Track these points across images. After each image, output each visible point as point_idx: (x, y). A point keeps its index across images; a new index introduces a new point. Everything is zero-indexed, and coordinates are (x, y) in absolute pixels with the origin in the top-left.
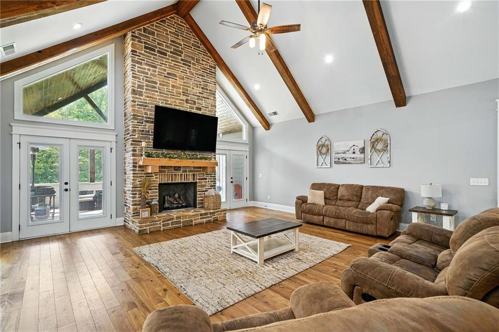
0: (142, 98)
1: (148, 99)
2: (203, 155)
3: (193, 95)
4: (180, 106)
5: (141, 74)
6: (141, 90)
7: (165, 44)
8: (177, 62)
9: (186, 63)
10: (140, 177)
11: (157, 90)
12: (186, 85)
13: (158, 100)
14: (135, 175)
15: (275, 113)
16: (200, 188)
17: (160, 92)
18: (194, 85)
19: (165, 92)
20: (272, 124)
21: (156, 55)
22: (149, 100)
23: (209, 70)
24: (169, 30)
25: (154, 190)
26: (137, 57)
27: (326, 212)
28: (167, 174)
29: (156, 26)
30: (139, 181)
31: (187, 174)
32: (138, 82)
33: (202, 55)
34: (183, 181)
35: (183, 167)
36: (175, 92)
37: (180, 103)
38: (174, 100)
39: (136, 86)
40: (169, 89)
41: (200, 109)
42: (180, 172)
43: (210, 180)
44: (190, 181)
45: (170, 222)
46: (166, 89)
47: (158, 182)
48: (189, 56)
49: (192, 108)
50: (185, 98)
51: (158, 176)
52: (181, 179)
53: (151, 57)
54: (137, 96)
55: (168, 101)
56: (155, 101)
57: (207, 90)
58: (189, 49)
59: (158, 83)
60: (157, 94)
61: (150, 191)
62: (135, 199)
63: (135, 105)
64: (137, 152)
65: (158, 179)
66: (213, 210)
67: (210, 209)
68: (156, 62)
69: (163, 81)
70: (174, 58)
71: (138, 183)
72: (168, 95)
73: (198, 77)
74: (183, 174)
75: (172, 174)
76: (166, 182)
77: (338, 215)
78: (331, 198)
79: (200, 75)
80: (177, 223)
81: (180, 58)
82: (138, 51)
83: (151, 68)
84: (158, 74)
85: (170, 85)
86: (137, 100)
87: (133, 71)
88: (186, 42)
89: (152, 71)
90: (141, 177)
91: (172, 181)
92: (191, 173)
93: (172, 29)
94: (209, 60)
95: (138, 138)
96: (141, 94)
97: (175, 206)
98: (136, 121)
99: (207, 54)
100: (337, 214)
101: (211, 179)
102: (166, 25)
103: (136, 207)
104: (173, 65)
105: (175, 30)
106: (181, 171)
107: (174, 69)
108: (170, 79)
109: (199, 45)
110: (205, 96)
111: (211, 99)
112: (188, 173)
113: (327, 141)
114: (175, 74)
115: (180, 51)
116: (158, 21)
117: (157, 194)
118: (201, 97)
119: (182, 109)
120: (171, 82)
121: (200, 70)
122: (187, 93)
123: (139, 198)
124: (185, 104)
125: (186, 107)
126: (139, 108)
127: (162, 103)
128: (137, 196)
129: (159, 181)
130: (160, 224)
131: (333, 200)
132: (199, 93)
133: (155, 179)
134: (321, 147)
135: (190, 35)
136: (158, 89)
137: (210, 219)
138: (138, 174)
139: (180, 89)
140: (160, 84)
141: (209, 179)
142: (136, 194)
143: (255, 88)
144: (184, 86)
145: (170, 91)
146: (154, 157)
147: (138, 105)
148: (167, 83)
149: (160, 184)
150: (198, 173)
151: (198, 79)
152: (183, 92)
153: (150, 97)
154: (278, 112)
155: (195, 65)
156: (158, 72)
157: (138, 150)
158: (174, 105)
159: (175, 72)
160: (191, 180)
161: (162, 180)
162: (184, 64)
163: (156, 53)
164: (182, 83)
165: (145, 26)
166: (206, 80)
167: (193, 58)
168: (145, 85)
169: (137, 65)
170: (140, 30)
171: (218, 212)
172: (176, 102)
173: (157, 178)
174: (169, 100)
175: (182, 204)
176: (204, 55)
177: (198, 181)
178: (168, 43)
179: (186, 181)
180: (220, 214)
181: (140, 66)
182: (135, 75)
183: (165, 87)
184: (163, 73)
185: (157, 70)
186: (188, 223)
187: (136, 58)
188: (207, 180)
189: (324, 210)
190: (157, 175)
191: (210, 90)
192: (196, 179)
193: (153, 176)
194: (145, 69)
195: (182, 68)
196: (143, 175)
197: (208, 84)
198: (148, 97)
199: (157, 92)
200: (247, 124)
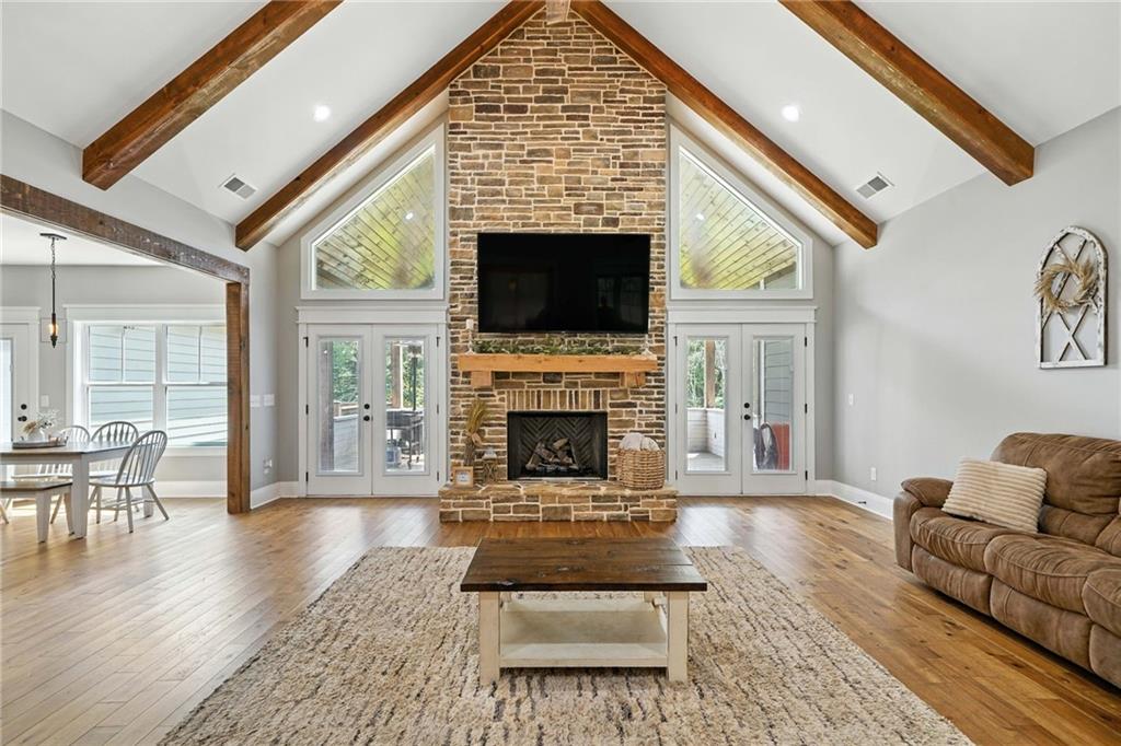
0: (471, 222)
1: (483, 222)
2: (622, 342)
3: (595, 189)
4: (560, 224)
5: (468, 171)
6: (468, 206)
7: (521, 86)
8: (551, 118)
9: (576, 113)
10: (465, 396)
11: (505, 198)
12: (576, 169)
13: (505, 221)
14: (456, 393)
15: (878, 184)
16: (616, 430)
17: (511, 202)
18: (599, 163)
19: (524, 198)
20: (884, 224)
21: (501, 118)
22: (485, 225)
23: (641, 112)
24: (531, 48)
25: (497, 428)
26: (459, 136)
27: (995, 559)
28: (527, 392)
29: (502, 52)
30: (463, 406)
31: (576, 392)
32: (463, 189)
33: (622, 79)
34: (567, 409)
35: (567, 374)
36: (546, 193)
37: (559, 217)
38: (544, 212)
39: (459, 199)
40: (533, 190)
41: (615, 222)
42: (560, 387)
43: (644, 409)
44: (587, 410)
45: (512, 504)
46: (524, 192)
47: (507, 410)
48: (583, 94)
49: (593, 223)
50: (571, 202)
51: (505, 396)
52: (563, 403)
53: (490, 127)
54: (461, 221)
55: (530, 218)
56: (498, 224)
57: (637, 165)
58: (583, 75)
59: (507, 180)
60: (503, 206)
61: (487, 429)
62: (455, 445)
63: (455, 241)
64: (460, 343)
65: (506, 403)
66: (634, 489)
67: (624, 487)
68: (500, 134)
69: (517, 175)
70: (546, 110)
71: (462, 409)
72: (530, 203)
73: (608, 140)
74: (568, 390)
75: (539, 392)
76: (525, 410)
77: (1045, 585)
78: (1080, 506)
79: (615, 133)
80: (528, 509)
81: (560, 105)
82: (462, 122)
83: (490, 152)
84: (506, 161)
85: (535, 180)
86: (459, 230)
87: (453, 168)
88: (576, 62)
89: (494, 157)
90: (469, 396)
91: (539, 407)
92: (588, 390)
93: (538, 44)
94: (642, 84)
95: (462, 312)
96: (468, 214)
97: (550, 468)
98: (458, 276)
99: (638, 69)
100: (1040, 581)
101: (650, 406)
102: (525, 40)
103: (457, 461)
104: (541, 129)
105: (545, 42)
106: (563, 384)
107: (546, 139)
108: (534, 165)
109: (614, 55)
110: (631, 185)
111: (647, 190)
112: (580, 390)
113: (1089, 247)
114: (545, 150)
115: (559, 91)
116: (506, 40)
117: (505, 436)
118: (620, 189)
119: (564, 230)
120: (536, 170)
121: (615, 120)
122: (576, 189)
123: (463, 441)
124: (574, 216)
125: (576, 225)
126: (464, 246)
127: (515, 225)
128: (460, 437)
129: (509, 407)
130: (488, 505)
131: (1093, 515)
132: (613, 180)
133: (498, 403)
134: (1058, 281)
135: (588, 38)
136: (507, 195)
137: (622, 512)
138: (460, 390)
139: (560, 182)
140: (511, 183)
141: (642, 404)
142: (458, 433)
143: (786, 118)
144: (569, 171)
145: (536, 192)
146: (491, 352)
147: (462, 240)
148: (526, 175)
149: (511, 415)
150: (609, 389)
151: (608, 146)
152: (567, 189)
153: (488, 218)
154: (886, 176)
155: (600, 110)
156: (507, 155)
157: (463, 338)
158: (545, 225)
159: (546, 145)
160: (590, 408)
161: (514, 404)
162: (569, 118)
163: (502, 114)
164: (566, 167)
165: (478, 63)
166: (632, 140)
167: (595, 96)
168: (476, 192)
169: (460, 154)
170: (467, 75)
171: (647, 496)
172: (548, 217)
173: (502, 400)
174: (532, 214)
175: (569, 464)
176: (627, 76)
177: (609, 410)
178: (530, 81)
179: (574, 410)
180: (654, 505)
181: (465, 154)
182: (455, 177)
183: (523, 187)
184: (518, 156)
185: (504, 152)
186: (556, 512)
187: (459, 140)
188: (636, 410)
189: (988, 550)
190: (503, 393)
191: (646, 165)
192: (604, 404)
193: (493, 396)
194: (477, 157)
195: (563, 130)
196: (472, 393)
197: (640, 150)
198: (483, 218)
199: (504, 201)
200: (809, 240)
